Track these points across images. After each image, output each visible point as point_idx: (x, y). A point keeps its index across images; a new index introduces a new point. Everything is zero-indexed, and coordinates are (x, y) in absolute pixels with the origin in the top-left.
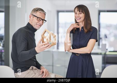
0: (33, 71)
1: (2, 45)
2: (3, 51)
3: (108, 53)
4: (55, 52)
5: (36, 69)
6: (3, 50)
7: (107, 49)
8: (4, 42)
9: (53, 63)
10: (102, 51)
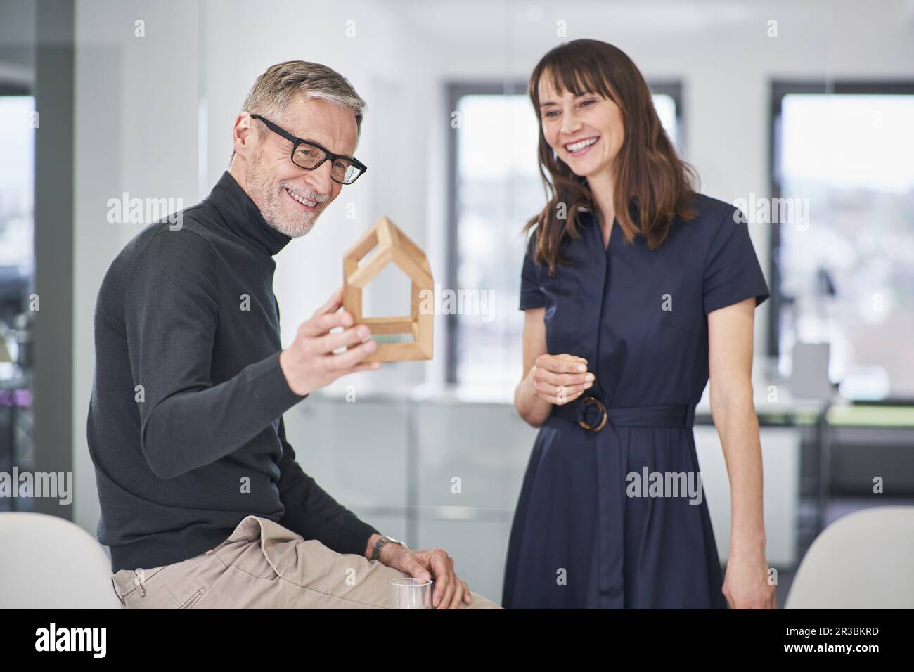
0: (257, 556)
1: (13, 349)
2: (24, 398)
3: (841, 415)
4: (428, 403)
5: (286, 540)
6: (24, 387)
7: (837, 386)
8: (29, 326)
9: (412, 494)
10: (796, 395)
